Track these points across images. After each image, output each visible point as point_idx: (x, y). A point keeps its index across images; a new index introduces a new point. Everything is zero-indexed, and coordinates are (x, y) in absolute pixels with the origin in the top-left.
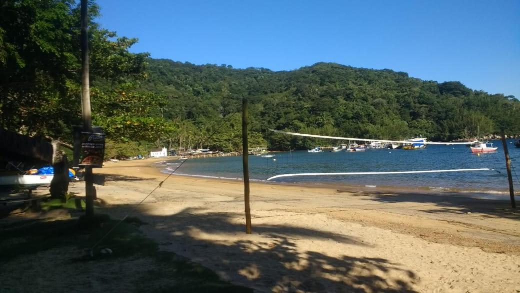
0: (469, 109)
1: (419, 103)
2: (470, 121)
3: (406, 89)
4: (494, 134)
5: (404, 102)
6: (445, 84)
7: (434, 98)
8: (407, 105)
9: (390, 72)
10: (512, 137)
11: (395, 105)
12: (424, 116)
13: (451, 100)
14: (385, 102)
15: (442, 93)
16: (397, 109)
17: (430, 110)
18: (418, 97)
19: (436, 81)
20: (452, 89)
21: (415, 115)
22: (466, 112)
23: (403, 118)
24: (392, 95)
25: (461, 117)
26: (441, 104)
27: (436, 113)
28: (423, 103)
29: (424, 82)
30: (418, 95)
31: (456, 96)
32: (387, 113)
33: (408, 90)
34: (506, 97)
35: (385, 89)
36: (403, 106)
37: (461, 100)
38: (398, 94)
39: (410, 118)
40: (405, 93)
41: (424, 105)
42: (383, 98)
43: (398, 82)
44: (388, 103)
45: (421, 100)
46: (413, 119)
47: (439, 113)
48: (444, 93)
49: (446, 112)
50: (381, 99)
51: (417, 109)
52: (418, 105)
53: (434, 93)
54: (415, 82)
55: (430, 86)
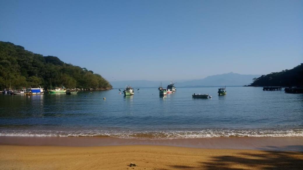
0: (63, 73)
1: (33, 66)
2: (64, 80)
3: (24, 57)
4: (77, 88)
5: (23, 65)
6: (49, 57)
7: (42, 64)
8: (26, 67)
9: (12, 44)
10: (85, 90)
11: (17, 65)
12: (37, 75)
13: (53, 67)
14: (10, 63)
15: (47, 62)
16: (18, 68)
17: (40, 71)
18: (32, 63)
19: (42, 55)
20: (53, 60)
21: (31, 74)
22: (62, 75)
23: (22, 75)
24: (15, 59)
25: (59, 77)
26: (48, 68)
27: (44, 74)
28: (36, 66)
29: (36, 54)
30: (32, 61)
31: (55, 65)
32: (11, 70)
33: (25, 57)
35: (9, 55)
36: (22, 67)
37: (59, 67)
38: (19, 59)
39: (28, 75)
40: (24, 59)
41: (37, 68)
42: (8, 59)
43: (18, 51)
44: (12, 64)
47: (46, 73)
48: (48, 62)
49: (50, 73)
50: (7, 61)
51: (32, 70)
52: (33, 67)
53: (42, 61)
54: (29, 54)
55: (39, 57)
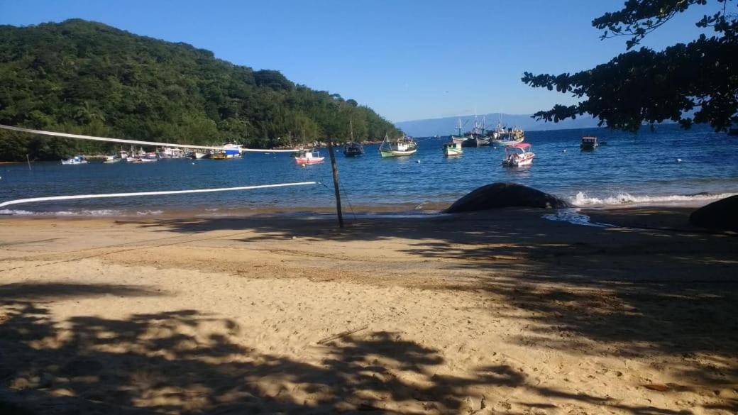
0: (291, 108)
1: (230, 96)
2: (292, 123)
3: (212, 75)
4: (319, 140)
5: (210, 93)
6: (262, 72)
7: (248, 90)
8: (215, 99)
9: (189, 47)
10: (338, 144)
11: (197, 96)
12: (237, 115)
13: (270, 95)
14: (183, 90)
15: (258, 85)
16: (200, 102)
17: (244, 107)
18: (229, 88)
19: (251, 68)
20: (269, 80)
21: (225, 113)
22: (287, 113)
23: (209, 116)
24: (193, 81)
25: (282, 119)
26: (259, 99)
27: (252, 112)
28: (235, 96)
29: (236, 68)
30: (228, 84)
31: (275, 90)
32: (187, 107)
33: (214, 76)
34: (331, 96)
35: (183, 73)
36: (208, 100)
37: (282, 95)
38: (202, 81)
39: (218, 116)
40: (211, 81)
41: (236, 99)
42: (180, 84)
43: (201, 64)
44: (188, 92)
45: (234, 93)
46: (223, 118)
47: (256, 111)
48: (261, 85)
49: (264, 111)
50: (177, 87)
51: (228, 103)
52: (228, 98)
53: (248, 83)
54: (224, 66)
55: (243, 74)
